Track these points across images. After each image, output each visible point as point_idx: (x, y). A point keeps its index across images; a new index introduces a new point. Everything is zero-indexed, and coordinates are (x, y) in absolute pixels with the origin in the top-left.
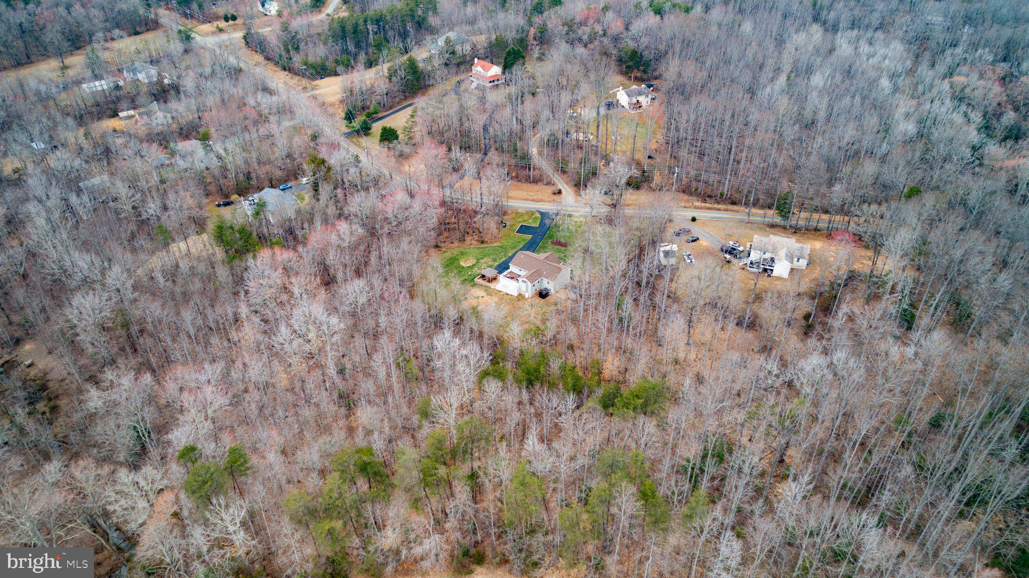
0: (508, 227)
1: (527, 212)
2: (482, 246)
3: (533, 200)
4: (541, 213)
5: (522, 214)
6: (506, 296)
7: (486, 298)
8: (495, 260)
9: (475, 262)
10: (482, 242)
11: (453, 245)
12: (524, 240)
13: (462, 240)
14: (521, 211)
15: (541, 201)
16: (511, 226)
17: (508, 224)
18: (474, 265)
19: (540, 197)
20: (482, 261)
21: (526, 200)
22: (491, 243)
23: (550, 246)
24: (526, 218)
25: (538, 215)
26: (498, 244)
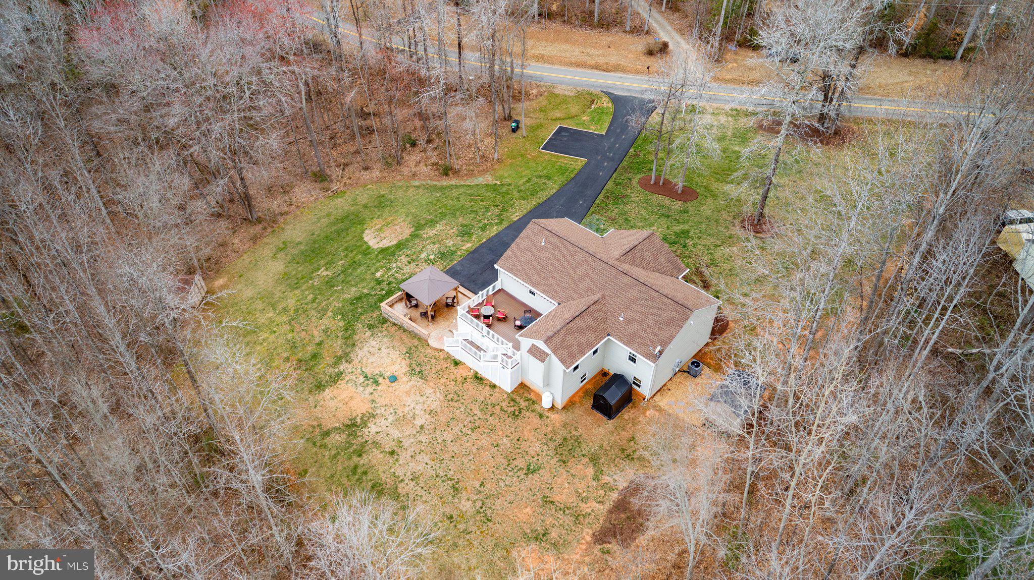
0: (523, 131)
1: (579, 96)
2: (445, 182)
3: (596, 67)
4: (616, 100)
5: (565, 100)
6: (471, 386)
7: (405, 384)
8: (465, 233)
9: (407, 232)
10: (446, 171)
11: (366, 175)
12: (562, 171)
13: (393, 161)
14: (563, 90)
15: (616, 68)
16: (534, 128)
17: (525, 122)
18: (400, 246)
19: (613, 59)
20: (429, 232)
21: (578, 65)
22: (471, 174)
23: (636, 194)
24: (574, 109)
25: (607, 104)
26: (489, 179)
